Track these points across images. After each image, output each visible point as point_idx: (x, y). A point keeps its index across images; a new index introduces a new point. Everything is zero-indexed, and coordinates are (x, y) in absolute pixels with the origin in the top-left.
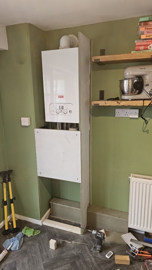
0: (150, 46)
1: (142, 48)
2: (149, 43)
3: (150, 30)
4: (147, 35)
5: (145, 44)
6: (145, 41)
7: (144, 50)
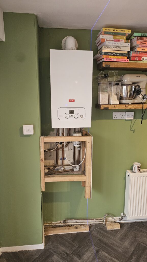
0: (142, 58)
1: (137, 59)
2: (142, 55)
3: (144, 44)
4: (141, 48)
5: (139, 55)
6: (138, 53)
7: (138, 61)
